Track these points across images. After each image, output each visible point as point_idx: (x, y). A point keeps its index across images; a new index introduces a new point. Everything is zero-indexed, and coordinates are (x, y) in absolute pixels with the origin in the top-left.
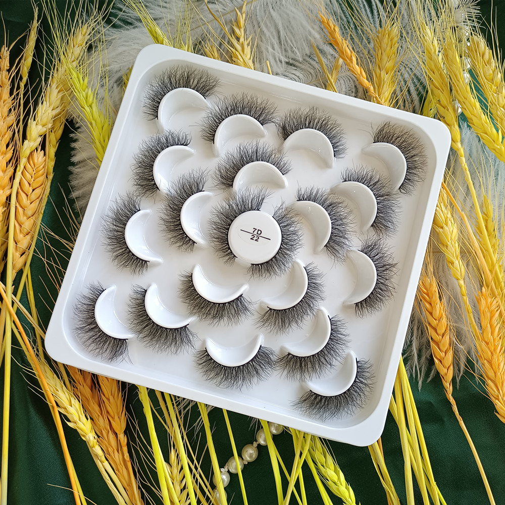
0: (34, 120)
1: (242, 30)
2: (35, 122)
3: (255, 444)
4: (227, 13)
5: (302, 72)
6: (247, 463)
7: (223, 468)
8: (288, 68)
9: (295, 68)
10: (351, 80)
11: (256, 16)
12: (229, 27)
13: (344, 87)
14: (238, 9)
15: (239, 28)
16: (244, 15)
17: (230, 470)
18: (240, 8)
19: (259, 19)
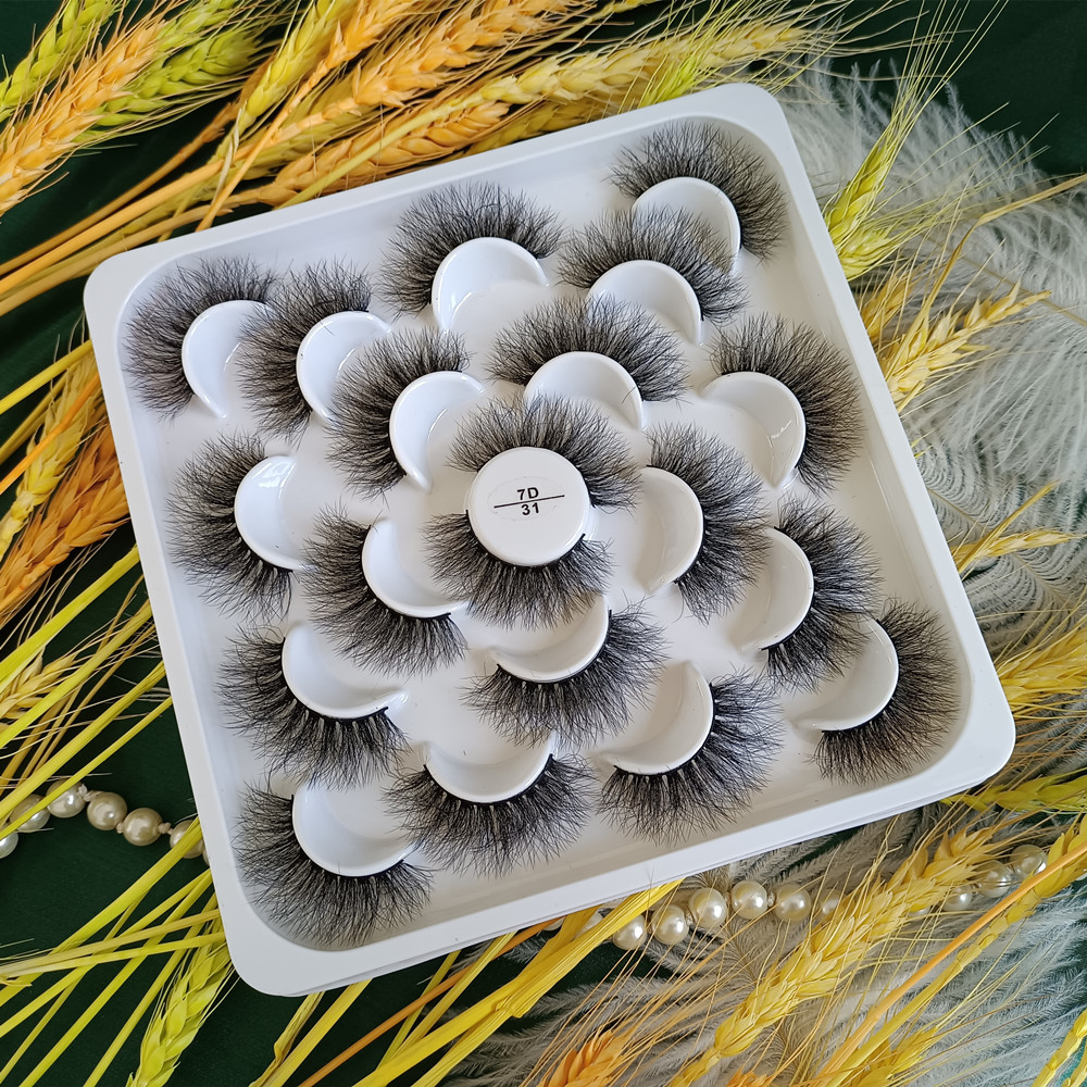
0: (561, 64)
1: (983, 324)
2: (558, 68)
3: (163, 828)
4: (997, 276)
5: (978, 487)
6: (120, 832)
7: (89, 790)
8: (969, 456)
9: (979, 470)
10: (1030, 595)
11: (1031, 331)
12: (972, 295)
13: (1005, 588)
14: (1020, 288)
15: (984, 314)
16: (1017, 309)
17: (90, 806)
18: (1024, 293)
19: (1028, 341)
